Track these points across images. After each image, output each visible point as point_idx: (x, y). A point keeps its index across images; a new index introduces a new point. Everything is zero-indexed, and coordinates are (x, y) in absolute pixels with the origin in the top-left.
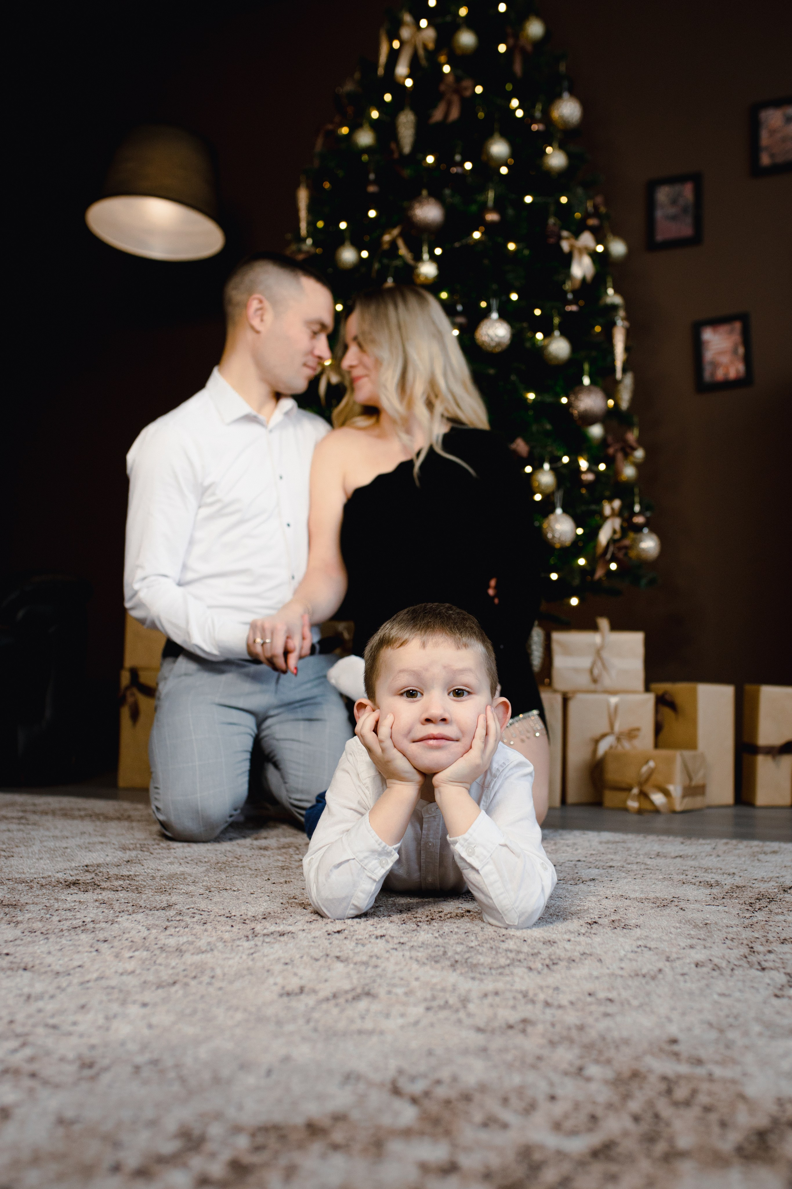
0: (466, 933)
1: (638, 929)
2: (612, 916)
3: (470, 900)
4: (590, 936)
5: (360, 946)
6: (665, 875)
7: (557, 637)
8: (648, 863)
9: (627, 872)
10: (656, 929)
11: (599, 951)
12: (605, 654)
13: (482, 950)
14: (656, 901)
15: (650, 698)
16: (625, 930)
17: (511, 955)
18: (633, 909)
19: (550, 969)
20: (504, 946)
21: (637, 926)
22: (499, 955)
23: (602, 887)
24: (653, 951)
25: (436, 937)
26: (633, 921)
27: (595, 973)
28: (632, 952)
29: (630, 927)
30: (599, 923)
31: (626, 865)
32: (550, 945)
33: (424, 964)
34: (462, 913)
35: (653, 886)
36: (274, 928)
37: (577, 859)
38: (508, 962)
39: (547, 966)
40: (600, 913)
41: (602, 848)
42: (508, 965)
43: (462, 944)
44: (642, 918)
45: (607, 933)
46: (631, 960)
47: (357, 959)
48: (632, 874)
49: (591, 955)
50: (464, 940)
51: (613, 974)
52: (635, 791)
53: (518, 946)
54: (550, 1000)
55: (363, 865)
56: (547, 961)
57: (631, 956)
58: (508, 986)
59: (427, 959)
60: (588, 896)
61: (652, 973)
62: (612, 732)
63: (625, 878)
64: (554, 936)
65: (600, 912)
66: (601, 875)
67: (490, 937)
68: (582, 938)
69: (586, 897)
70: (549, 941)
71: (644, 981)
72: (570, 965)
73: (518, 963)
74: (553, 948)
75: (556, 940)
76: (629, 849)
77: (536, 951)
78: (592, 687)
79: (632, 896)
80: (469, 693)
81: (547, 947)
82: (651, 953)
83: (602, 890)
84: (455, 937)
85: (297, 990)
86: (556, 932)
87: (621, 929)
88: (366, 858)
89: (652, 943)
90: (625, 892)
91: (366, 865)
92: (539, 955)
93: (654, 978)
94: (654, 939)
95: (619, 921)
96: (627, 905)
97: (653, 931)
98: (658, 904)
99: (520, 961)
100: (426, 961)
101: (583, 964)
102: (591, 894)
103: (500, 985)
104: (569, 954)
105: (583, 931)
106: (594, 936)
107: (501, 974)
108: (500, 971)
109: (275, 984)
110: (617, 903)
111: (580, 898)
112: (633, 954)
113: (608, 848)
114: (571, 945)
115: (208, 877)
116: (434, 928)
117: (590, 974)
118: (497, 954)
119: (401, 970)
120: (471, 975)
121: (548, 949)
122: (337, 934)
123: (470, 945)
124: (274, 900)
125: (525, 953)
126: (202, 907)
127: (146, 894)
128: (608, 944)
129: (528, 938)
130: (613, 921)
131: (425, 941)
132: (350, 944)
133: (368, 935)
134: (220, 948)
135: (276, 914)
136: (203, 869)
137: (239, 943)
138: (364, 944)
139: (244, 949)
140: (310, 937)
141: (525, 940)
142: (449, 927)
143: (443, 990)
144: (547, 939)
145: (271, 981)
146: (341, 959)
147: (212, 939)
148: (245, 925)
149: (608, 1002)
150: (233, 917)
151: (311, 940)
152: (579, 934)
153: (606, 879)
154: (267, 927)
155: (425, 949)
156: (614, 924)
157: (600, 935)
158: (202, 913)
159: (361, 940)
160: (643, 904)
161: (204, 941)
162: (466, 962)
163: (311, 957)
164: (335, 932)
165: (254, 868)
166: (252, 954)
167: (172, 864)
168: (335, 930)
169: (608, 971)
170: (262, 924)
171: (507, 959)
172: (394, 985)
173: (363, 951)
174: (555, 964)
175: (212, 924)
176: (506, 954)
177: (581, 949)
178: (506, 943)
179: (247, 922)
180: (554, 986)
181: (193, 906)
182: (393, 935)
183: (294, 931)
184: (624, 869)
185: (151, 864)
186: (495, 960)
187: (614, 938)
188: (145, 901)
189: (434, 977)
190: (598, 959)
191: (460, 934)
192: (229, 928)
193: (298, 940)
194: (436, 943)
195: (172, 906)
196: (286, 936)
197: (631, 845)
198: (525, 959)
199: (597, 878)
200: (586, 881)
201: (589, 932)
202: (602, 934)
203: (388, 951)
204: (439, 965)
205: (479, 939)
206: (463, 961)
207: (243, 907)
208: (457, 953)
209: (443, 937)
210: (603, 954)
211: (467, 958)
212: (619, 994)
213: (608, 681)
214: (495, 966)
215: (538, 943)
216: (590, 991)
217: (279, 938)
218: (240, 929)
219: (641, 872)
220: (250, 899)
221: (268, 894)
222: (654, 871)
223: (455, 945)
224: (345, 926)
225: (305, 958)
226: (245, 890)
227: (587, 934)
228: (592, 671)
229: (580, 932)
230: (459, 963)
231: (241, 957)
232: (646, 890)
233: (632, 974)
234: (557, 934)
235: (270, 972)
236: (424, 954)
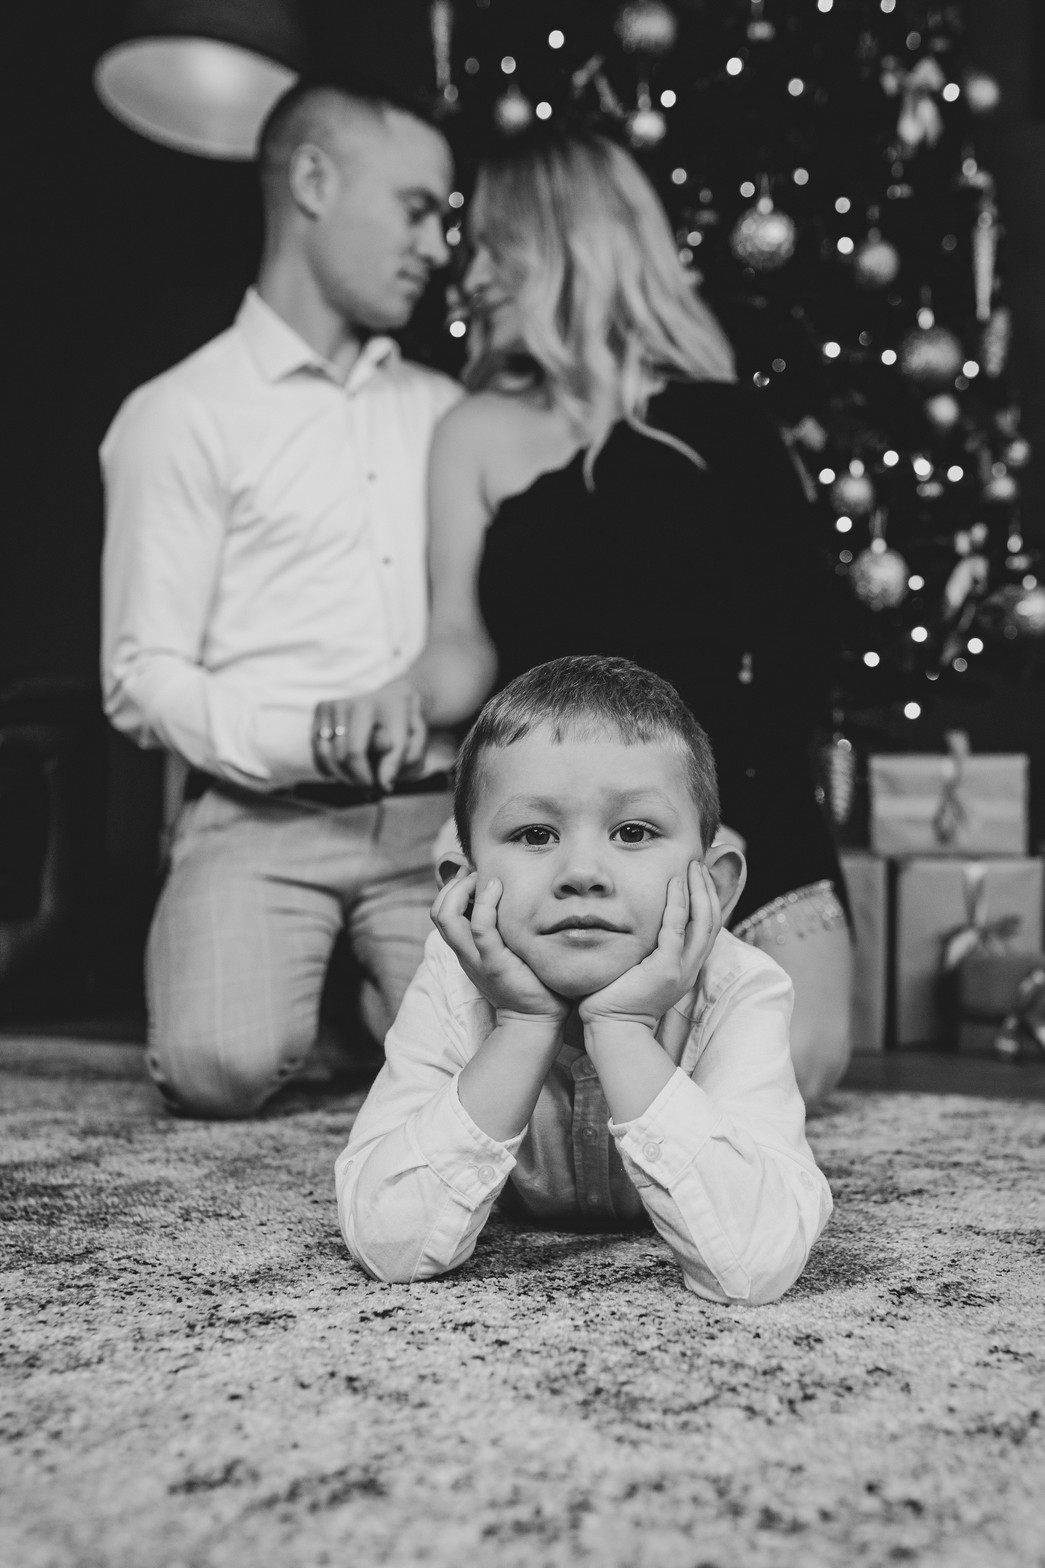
0: (641, 1316)
1: (995, 1306)
2: (946, 1274)
4: (895, 1324)
5: (412, 1349)
7: (881, 764)
8: (1027, 1156)
9: (985, 1175)
10: (1032, 1307)
11: (906, 1362)
12: (962, 795)
13: (663, 1361)
14: (1034, 1238)
15: (1037, 869)
16: (967, 1307)
17: (720, 1374)
18: (989, 1257)
19: (794, 1411)
20: (712, 1350)
21: (994, 1297)
22: (695, 1375)
23: (934, 1207)
24: (1022, 1361)
25: (576, 1327)
26: (987, 1286)
27: (892, 1426)
28: (978, 1364)
29: (978, 1301)
30: (918, 1291)
31: (983, 1161)
32: (807, 1348)
33: (528, 1397)
34: (649, 1268)
35: (1033, 1205)
36: (261, 1304)
37: (894, 1148)
38: (709, 1392)
39: (791, 1402)
40: (922, 1268)
41: (943, 1127)
42: (706, 1403)
43: (625, 1344)
44: (1005, 1278)
45: (930, 1316)
46: (972, 1386)
47: (392, 1384)
48: (994, 1179)
49: (889, 1374)
50: (632, 1335)
51: (929, 1428)
52: (1011, 1023)
53: (739, 1351)
54: (775, 1506)
55: (444, 1179)
56: (794, 1392)
57: (975, 1375)
58: (691, 1464)
59: (538, 1385)
60: (903, 1227)
61: (1016, 1424)
62: (970, 923)
63: (980, 1187)
64: (821, 1323)
65: (922, 1264)
66: (935, 1182)
67: (688, 1327)
68: (876, 1330)
69: (901, 1230)
70: (808, 1337)
71: (995, 1446)
72: (841, 1401)
73: (728, 1396)
74: (812, 1355)
75: (823, 1335)
76: (992, 1129)
77: (774, 1362)
78: (940, 848)
79: (990, 1227)
80: (654, 835)
81: (801, 1353)
82: (1018, 1366)
83: (933, 1215)
84: (617, 1325)
85: (218, 1475)
86: (827, 1315)
87: (961, 1305)
88: (449, 1164)
89: (1021, 1341)
90: (976, 1219)
91: (449, 1179)
92: (779, 1374)
93: (1018, 1438)
94: (1025, 1331)
95: (958, 1288)
96: (978, 1248)
97: (1026, 1310)
99: (733, 1390)
100: (533, 1391)
101: (869, 1398)
102: (910, 1223)
103: (674, 1460)
104: (842, 1372)
105: (882, 1312)
106: (902, 1323)
107: (685, 1425)
108: (685, 1417)
109: (181, 1455)
110: (958, 1243)
111: (888, 1233)
112: (979, 1370)
113: (956, 1127)
114: (850, 1347)
115: (202, 1190)
116: (581, 1305)
117: (881, 1426)
118: (689, 1372)
119: (471, 1415)
120: (618, 1429)
121: (800, 1358)
122: (379, 1319)
123: (640, 1348)
124: (295, 1239)
125: (750, 1367)
126: (147, 1255)
127: (61, 1226)
128: (929, 1343)
129: (765, 1330)
130: (946, 1287)
131: (550, 1338)
132: (394, 1345)
133: (440, 1321)
134: (119, 1357)
135: (281, 1272)
136: (199, 1172)
137: (166, 1342)
138: (421, 1346)
139: (167, 1358)
140: (320, 1327)
141: (758, 1336)
142: (612, 1302)
143: (543, 1476)
144: (804, 1331)
145: (175, 1446)
146: (357, 1384)
147: (114, 1333)
148: (206, 1297)
149: (908, 1512)
150: (195, 1279)
151: (320, 1335)
152: (873, 1319)
153: (944, 1190)
154: (247, 1303)
155: (542, 1357)
156: (947, 1294)
157: (915, 1321)
158: (141, 1268)
159: (420, 1336)
160: (1009, 1245)
161: (98, 1338)
162: (618, 1394)
163: (296, 1380)
164: (376, 1314)
165: (294, 1170)
166: (177, 1371)
167: (152, 1161)
168: (380, 1310)
169: (920, 1418)
170: (241, 1295)
171: (706, 1386)
172: (438, 1460)
173: (411, 1364)
174: (807, 1398)
175: (141, 1295)
176: (709, 1372)
177: (870, 1357)
178: (717, 1341)
179: (215, 1290)
180: (793, 1461)
181: (130, 1253)
182: (490, 1322)
183: (295, 1313)
184: (979, 1169)
185: (113, 1163)
186: (680, 1388)
187: (942, 1330)
188: (48, 1241)
189: (534, 1434)
190: (902, 1384)
191: (629, 1320)
192: (169, 1304)
193: (289, 1336)
194: (570, 1340)
195: (91, 1253)
196: (271, 1326)
197: (994, 1120)
198: (746, 1385)
199: (926, 1187)
200: (906, 1195)
201: (894, 1313)
202: (919, 1319)
203: (464, 1364)
204: (557, 1401)
205: (663, 1332)
206: (614, 1390)
207: (228, 1254)
208: (606, 1369)
209: (592, 1326)
210: (915, 1369)
211: (624, 1384)
212: (937, 1488)
213: (965, 839)
214: (677, 1404)
215: (782, 1341)
216: (872, 1477)
217: (254, 1329)
218: (189, 1307)
219: (1012, 1176)
220: (251, 1236)
221: (291, 1226)
222: (1034, 1175)
223: (608, 1348)
224: (404, 1301)
225: (282, 1382)
226: (253, 1217)
227: (889, 1319)
228: (936, 822)
229: (874, 1315)
230: (603, 1396)
231: (150, 1379)
232: (1017, 1214)
233: (972, 1426)
234: (826, 1318)
235: (188, 1421)
236: (536, 1371)
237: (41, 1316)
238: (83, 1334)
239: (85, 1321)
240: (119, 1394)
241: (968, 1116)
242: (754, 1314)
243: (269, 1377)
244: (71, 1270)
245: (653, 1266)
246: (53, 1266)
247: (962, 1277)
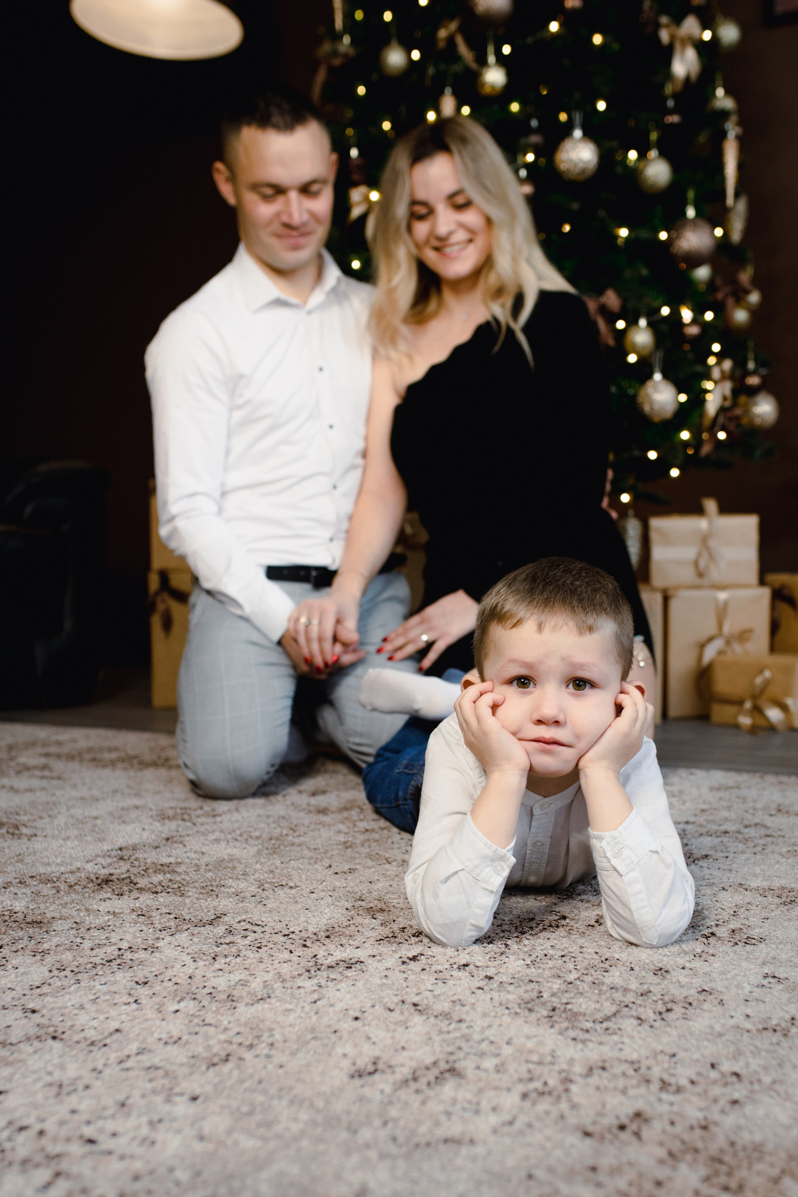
0: (561, 956)
1: (762, 945)
2: (730, 922)
3: (565, 897)
4: (708, 959)
5: (440, 983)
6: (790, 846)
7: (657, 523)
8: (769, 824)
9: (745, 842)
10: (784, 945)
11: (719, 986)
12: (712, 543)
13: (583, 988)
14: (781, 893)
15: (765, 593)
16: (747, 946)
17: (617, 996)
18: (755, 908)
19: (662, 1019)
20: (608, 979)
21: (761, 938)
22: (603, 997)
23: (716, 869)
24: (781, 983)
25: (527, 966)
26: (757, 930)
27: (717, 1027)
28: (757, 986)
29: (753, 941)
30: (718, 935)
31: (743, 830)
32: (661, 977)
33: (516, 1014)
34: (556, 920)
35: (777, 866)
36: (339, 954)
37: (685, 820)
38: (614, 1008)
39: (660, 1013)
40: (717, 918)
41: (712, 798)
42: (614, 1015)
43: (558, 976)
44: (766, 924)
45: (727, 953)
46: (757, 1000)
47: (438, 1007)
48: (750, 844)
49: (710, 993)
50: (560, 970)
51: (737, 1028)
52: (748, 705)
53: (623, 980)
54: (665, 1077)
55: (475, 876)
56: (660, 1007)
57: (758, 993)
58: (616, 1054)
59: (519, 1006)
61: (783, 1024)
62: (719, 634)
63: (743, 852)
64: (666, 959)
65: (716, 915)
66: (714, 848)
67: (590, 964)
68: (698, 964)
70: (661, 969)
71: (774, 1039)
72: (687, 1011)
73: (624, 1010)
74: (665, 982)
76: (744, 800)
77: (645, 987)
78: (697, 581)
79: (754, 885)
80: (592, 686)
81: (658, 981)
82: (780, 986)
83: (716, 875)
84: (551, 964)
85: (370, 1067)
87: (744, 944)
88: (476, 866)
89: (780, 969)
90: (743, 878)
92: (649, 995)
93: (785, 1034)
94: (781, 962)
95: (739, 932)
96: (748, 901)
97: (780, 947)
98: (784, 899)
99: (627, 1006)
100: (517, 1010)
101: (701, 1010)
103: (606, 1052)
104: (684, 993)
105: (699, 950)
106: (712, 958)
107: (606, 1030)
108: (605, 1025)
109: (344, 1056)
110: (736, 898)
112: (759, 990)
113: (721, 799)
114: (686, 976)
115: (261, 865)
116: (526, 949)
117: (711, 1027)
118: (600, 994)
119: (490, 1026)
120: (572, 1033)
121: (659, 984)
122: (412, 962)
123: (569, 980)
124: (338, 903)
125: (633, 991)
126: (255, 919)
127: (189, 897)
128: (729, 972)
129: (635, 965)
130: (733, 931)
131: (515, 974)
132: (429, 980)
133: (448, 963)
134: (278, 993)
135: (341, 929)
136: (253, 850)
137: (299, 982)
138: (445, 981)
139: (306, 993)
140: (381, 969)
141: (632, 969)
142: (542, 947)
143: (540, 1063)
144: (657, 965)
145: (340, 1050)
146: (419, 1008)
147: (268, 977)
148: (305, 949)
149: (734, 1079)
150: (291, 936)
151: (383, 974)
152: (695, 956)
153: (721, 854)
154: (331, 953)
155: (516, 987)
156: (734, 937)
157: (719, 957)
158: (256, 928)
159: (441, 974)
160: (766, 898)
161: (258, 980)
162: (565, 1011)
163: (384, 1005)
164: (410, 959)
165: (312, 847)
166: (315, 1002)
167: (217, 841)
168: (411, 956)
169: (731, 1022)
170: (325, 947)
171: (612, 1004)
172: (482, 1055)
173: (444, 993)
174: (668, 1010)
175: (266, 948)
176: (611, 994)
177: (698, 982)
178: (610, 974)
179: (308, 943)
180: (670, 1051)
181: (244, 917)
182: (478, 964)
183: (362, 959)
184: (740, 836)
185: (194, 843)
186: (598, 1006)
187: (735, 962)
188: (189, 909)
189: (528, 1038)
190: (718, 1000)
191: (556, 959)
192: (286, 955)
193: (367, 976)
194: (527, 976)
195: (220, 917)
196: (353, 969)
197: (745, 792)
198: (634, 1003)
199: (710, 853)
200: (698, 859)
201: (706, 951)
202: (721, 955)
203: (473, 993)
204: (533, 1017)
205: (577, 967)
206: (562, 1008)
207: (302, 916)
208: (553, 995)
209: (537, 965)
210: (724, 990)
211: (567, 1004)
212: (747, 1065)
213: (715, 575)
214: (599, 1016)
215: (647, 972)
216: (713, 1060)
217: (345, 972)
218: (299, 956)
219: (762, 842)
220: (309, 901)
221: (330, 893)
222: (775, 840)
223: (550, 980)
224: (421, 948)
225: (377, 1007)
226: (304, 887)
227: (704, 955)
228: (696, 563)
229: (695, 953)
230: (557, 1011)
231: (303, 1007)
232: (768, 873)
233: (761, 1027)
234: (668, 956)
235: (338, 1034)
236: (515, 996)
237: (217, 966)
238: (249, 978)
239: (245, 969)
240: (292, 1017)
241: (728, 788)
242: (626, 953)
243: (369, 1005)
244: (216, 931)
245: (559, 919)
246: (202, 928)
247: (742, 924)
